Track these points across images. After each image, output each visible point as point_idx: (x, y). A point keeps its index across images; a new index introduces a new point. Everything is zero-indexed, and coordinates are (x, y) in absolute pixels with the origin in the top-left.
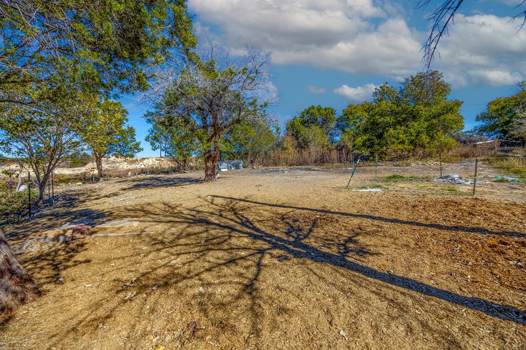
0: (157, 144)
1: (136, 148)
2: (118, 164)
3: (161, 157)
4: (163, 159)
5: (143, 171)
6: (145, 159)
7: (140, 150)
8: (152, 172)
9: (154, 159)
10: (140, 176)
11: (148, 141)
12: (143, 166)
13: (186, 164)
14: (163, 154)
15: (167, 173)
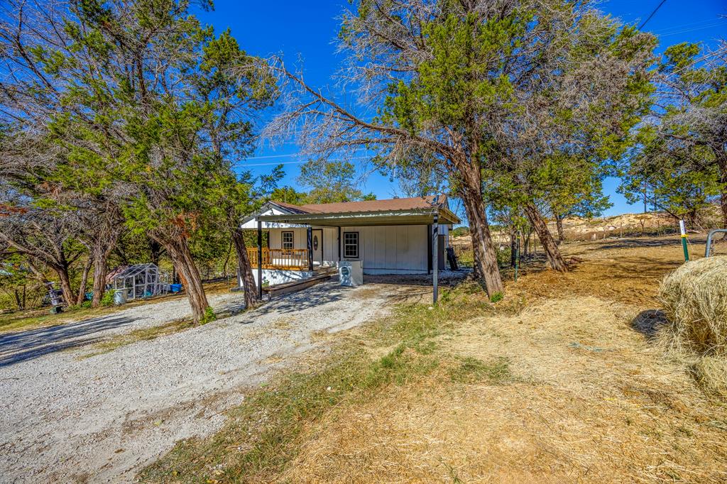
0: (635, 195)
1: (602, 204)
2: (574, 228)
3: (646, 213)
4: (649, 216)
5: (612, 234)
6: (614, 218)
7: (608, 206)
8: (628, 235)
9: (632, 218)
10: (609, 240)
11: (621, 193)
12: (611, 229)
13: (696, 220)
14: (649, 207)
15: (656, 234)
